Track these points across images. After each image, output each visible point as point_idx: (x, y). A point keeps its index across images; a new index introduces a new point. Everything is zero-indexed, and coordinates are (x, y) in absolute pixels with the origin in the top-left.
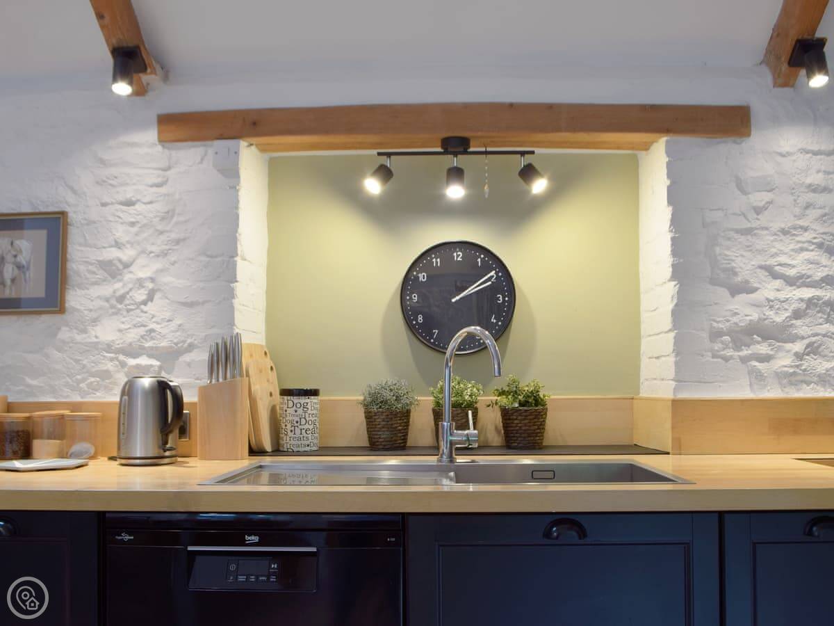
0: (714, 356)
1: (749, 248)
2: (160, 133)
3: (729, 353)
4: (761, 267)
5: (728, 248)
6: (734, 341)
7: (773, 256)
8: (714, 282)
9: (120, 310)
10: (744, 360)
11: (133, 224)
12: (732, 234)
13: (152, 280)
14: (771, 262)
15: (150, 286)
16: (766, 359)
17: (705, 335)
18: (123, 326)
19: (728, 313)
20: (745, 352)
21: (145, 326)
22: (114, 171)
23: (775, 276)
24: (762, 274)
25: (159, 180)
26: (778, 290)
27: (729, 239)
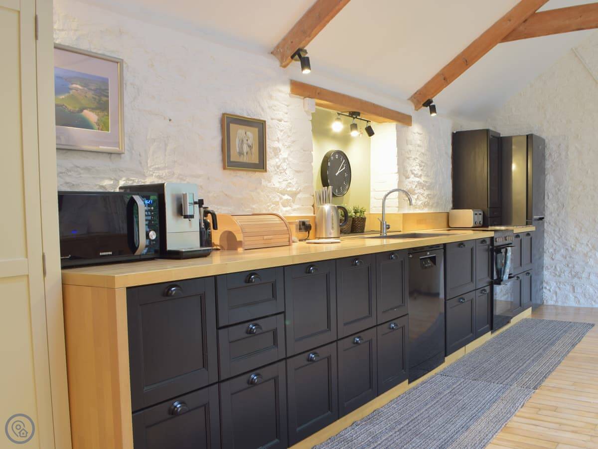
2: (292, 89)
8: (403, 174)
9: (277, 172)
11: (282, 131)
12: (406, 159)
13: (287, 159)
15: (287, 162)
18: (280, 180)
21: (287, 181)
22: (274, 103)
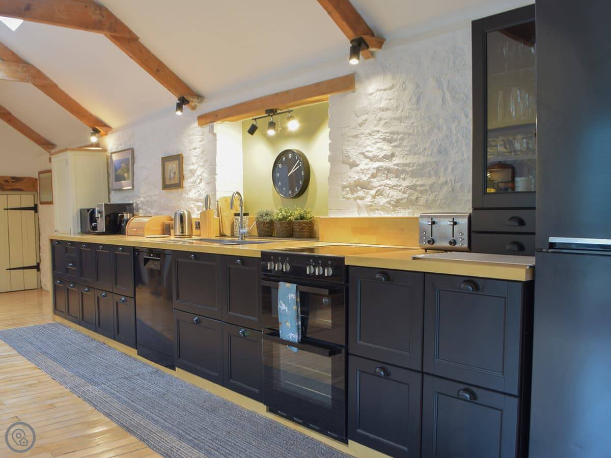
0: (343, 198)
1: (357, 144)
2: (199, 123)
3: (349, 196)
4: (361, 153)
5: (348, 146)
6: (351, 190)
7: (365, 147)
8: (344, 162)
9: (194, 186)
10: (355, 199)
11: (196, 156)
12: (350, 138)
13: (201, 175)
14: (364, 150)
15: (200, 177)
16: (362, 198)
17: (340, 188)
18: (195, 192)
19: (348, 177)
20: (356, 195)
21: (199, 192)
22: (191, 138)
23: (366, 157)
24: (361, 156)
25: (201, 139)
26: (366, 164)
27: (349, 141)
